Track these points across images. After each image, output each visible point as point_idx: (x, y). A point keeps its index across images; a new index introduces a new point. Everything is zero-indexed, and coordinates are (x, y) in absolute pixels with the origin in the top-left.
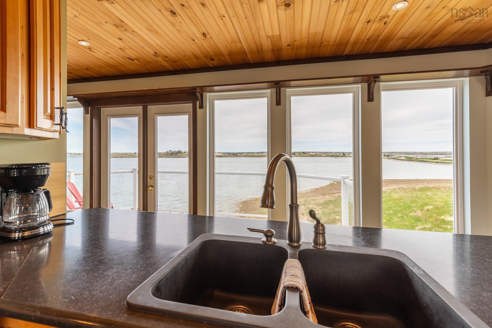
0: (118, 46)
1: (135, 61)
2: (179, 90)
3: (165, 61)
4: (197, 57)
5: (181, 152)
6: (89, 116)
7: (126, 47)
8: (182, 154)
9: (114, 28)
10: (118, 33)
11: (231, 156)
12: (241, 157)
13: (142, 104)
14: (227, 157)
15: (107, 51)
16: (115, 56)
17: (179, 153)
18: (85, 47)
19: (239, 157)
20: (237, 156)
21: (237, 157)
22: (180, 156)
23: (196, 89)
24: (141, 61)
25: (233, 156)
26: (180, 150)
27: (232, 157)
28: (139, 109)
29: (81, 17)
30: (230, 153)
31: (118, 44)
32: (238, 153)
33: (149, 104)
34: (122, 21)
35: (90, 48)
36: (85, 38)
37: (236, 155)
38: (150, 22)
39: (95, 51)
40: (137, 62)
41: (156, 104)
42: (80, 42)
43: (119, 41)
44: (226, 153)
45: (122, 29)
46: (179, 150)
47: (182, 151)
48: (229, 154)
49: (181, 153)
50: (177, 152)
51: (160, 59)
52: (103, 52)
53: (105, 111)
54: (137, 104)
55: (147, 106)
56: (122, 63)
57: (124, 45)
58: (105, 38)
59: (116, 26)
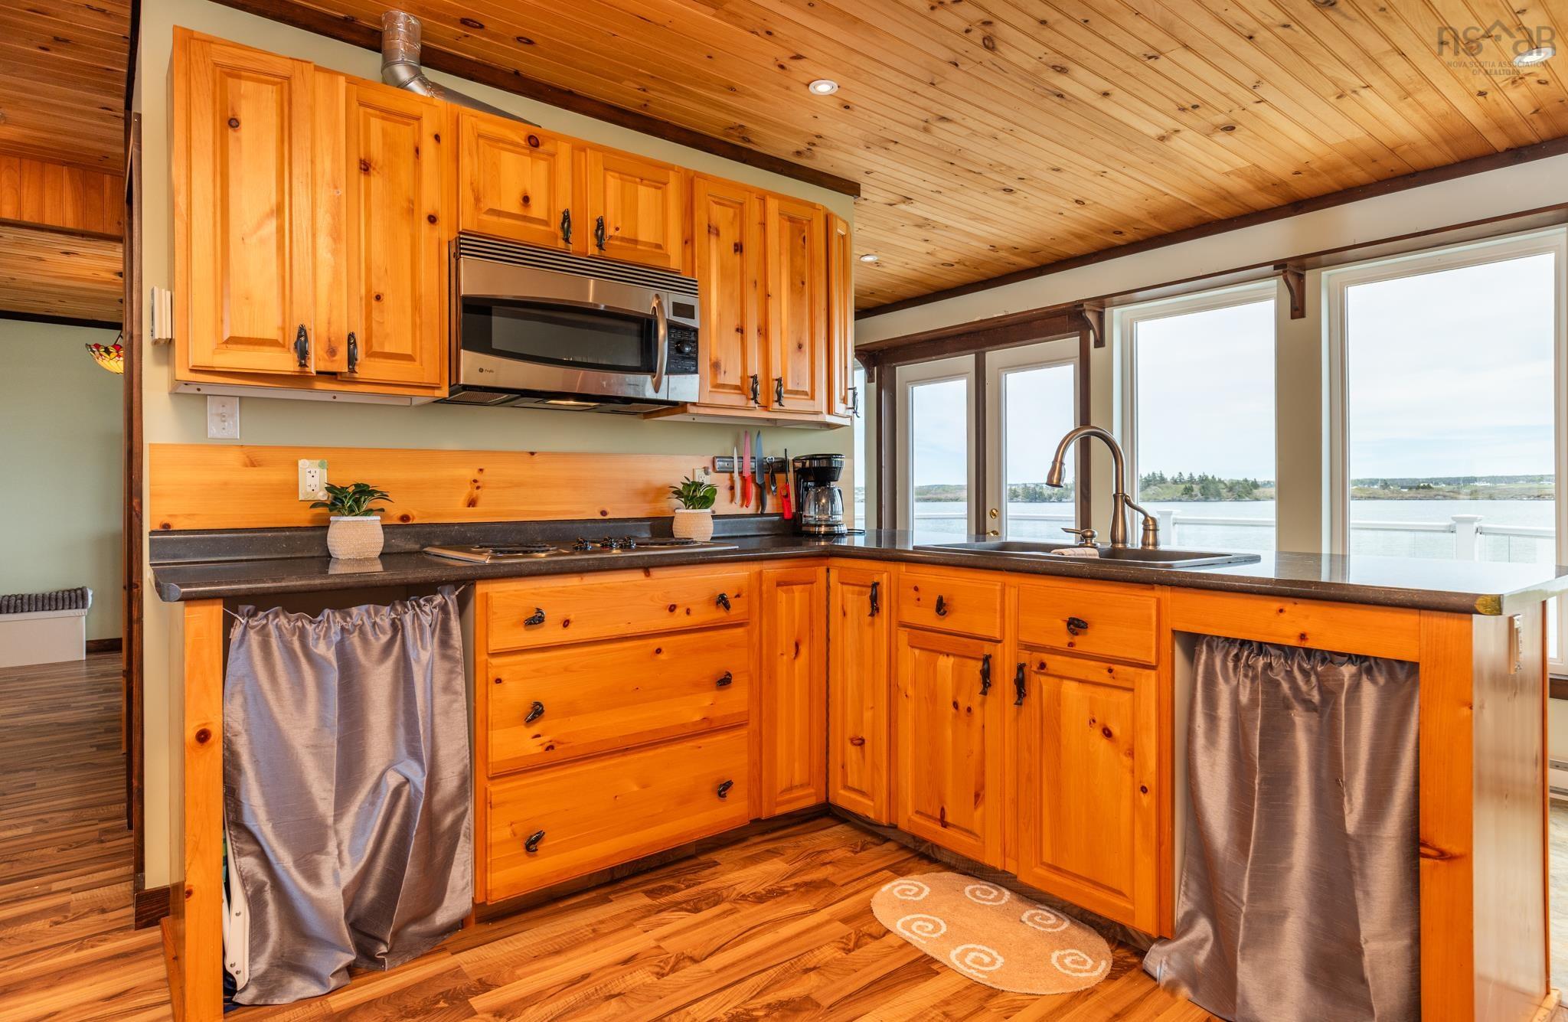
0: (924, 251)
1: (956, 266)
2: (1047, 312)
3: (1014, 254)
4: (1080, 237)
5: (1163, 480)
6: (874, 385)
7: (937, 249)
8: (1167, 487)
9: (916, 229)
10: (923, 233)
11: (1399, 492)
12: (1456, 499)
13: (974, 351)
14: (1375, 498)
15: (906, 260)
16: (918, 265)
17: (1155, 485)
18: (870, 263)
19: (1445, 497)
20: (1433, 493)
21: (1434, 498)
22: (1158, 495)
23: (1082, 305)
24: (967, 263)
25: (1406, 493)
26: (1158, 473)
27: (1402, 499)
28: (968, 360)
29: (868, 229)
30: (1394, 481)
31: (925, 247)
32: (1437, 481)
33: (987, 348)
34: (926, 219)
35: (877, 264)
36: (870, 251)
37: (1424, 487)
38: (972, 209)
39: (885, 264)
40: (962, 267)
41: (1001, 346)
42: (862, 259)
43: (925, 244)
44: (1373, 482)
45: (929, 227)
46: (1154, 474)
47: (1165, 476)
48: (1386, 484)
49: (1161, 483)
50: (1145, 478)
51: (1002, 254)
52: (898, 263)
53: (903, 371)
54: (964, 352)
55: (984, 353)
56: (932, 273)
57: (934, 247)
58: (901, 244)
59: (919, 226)
